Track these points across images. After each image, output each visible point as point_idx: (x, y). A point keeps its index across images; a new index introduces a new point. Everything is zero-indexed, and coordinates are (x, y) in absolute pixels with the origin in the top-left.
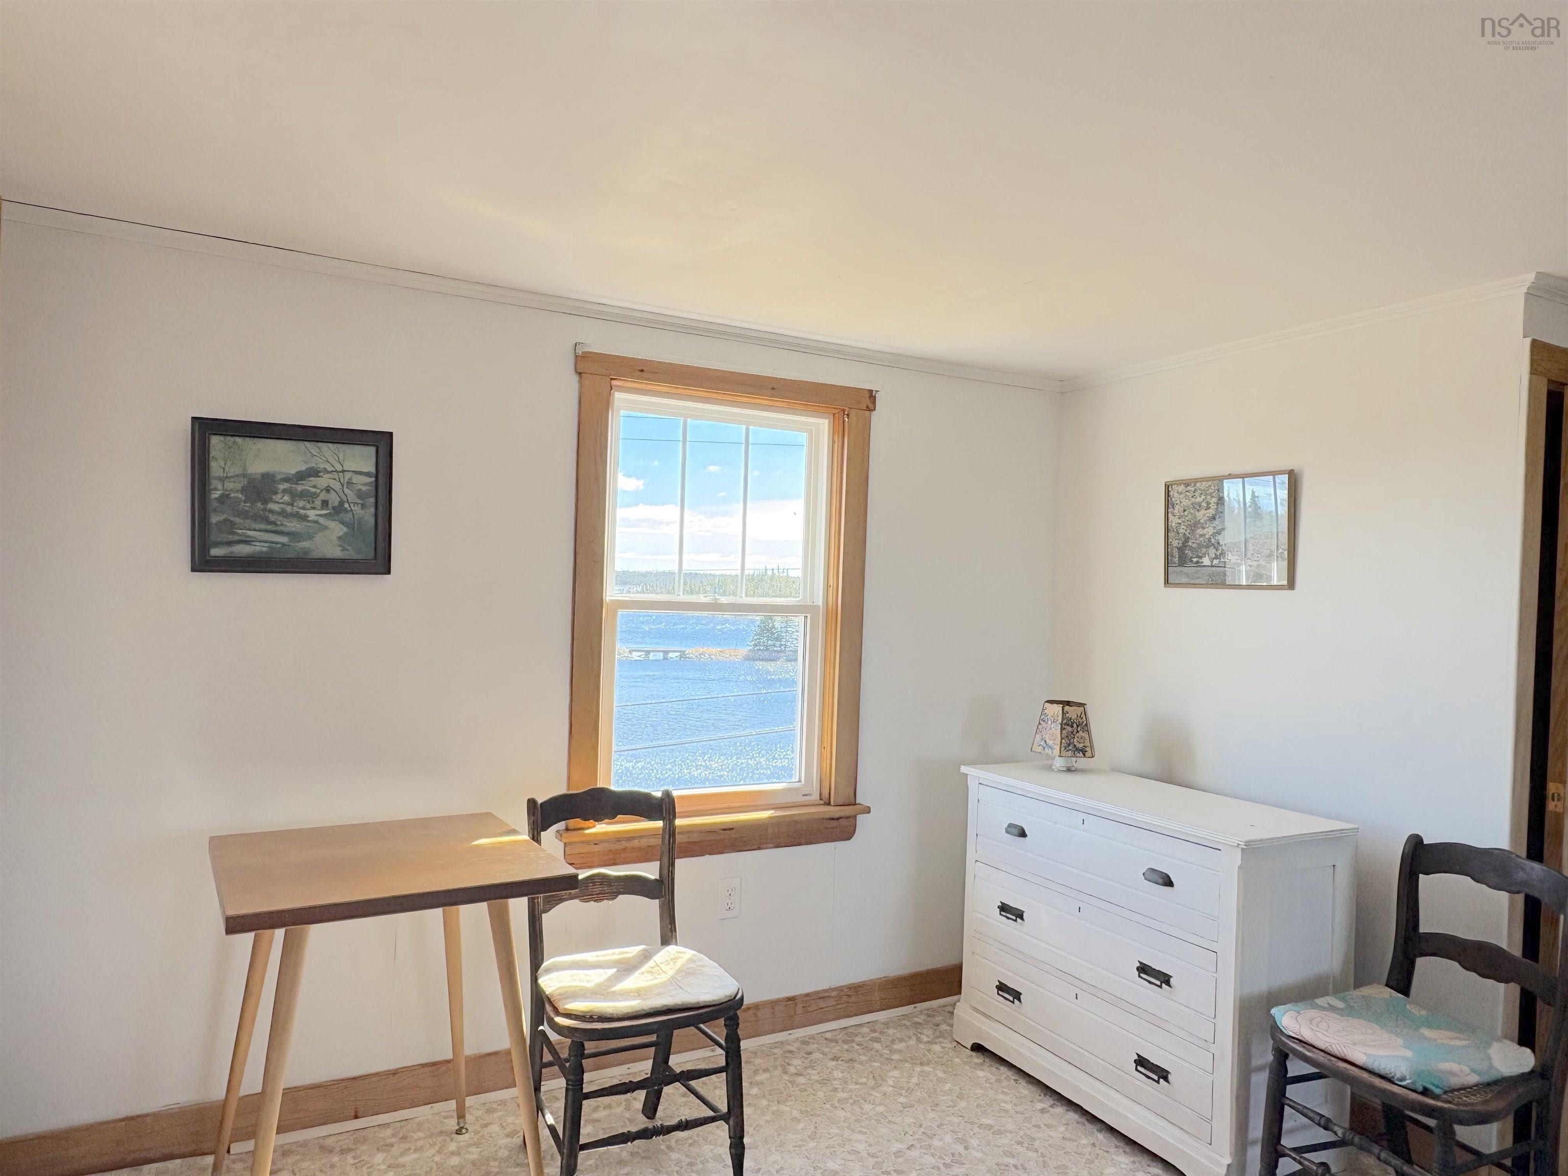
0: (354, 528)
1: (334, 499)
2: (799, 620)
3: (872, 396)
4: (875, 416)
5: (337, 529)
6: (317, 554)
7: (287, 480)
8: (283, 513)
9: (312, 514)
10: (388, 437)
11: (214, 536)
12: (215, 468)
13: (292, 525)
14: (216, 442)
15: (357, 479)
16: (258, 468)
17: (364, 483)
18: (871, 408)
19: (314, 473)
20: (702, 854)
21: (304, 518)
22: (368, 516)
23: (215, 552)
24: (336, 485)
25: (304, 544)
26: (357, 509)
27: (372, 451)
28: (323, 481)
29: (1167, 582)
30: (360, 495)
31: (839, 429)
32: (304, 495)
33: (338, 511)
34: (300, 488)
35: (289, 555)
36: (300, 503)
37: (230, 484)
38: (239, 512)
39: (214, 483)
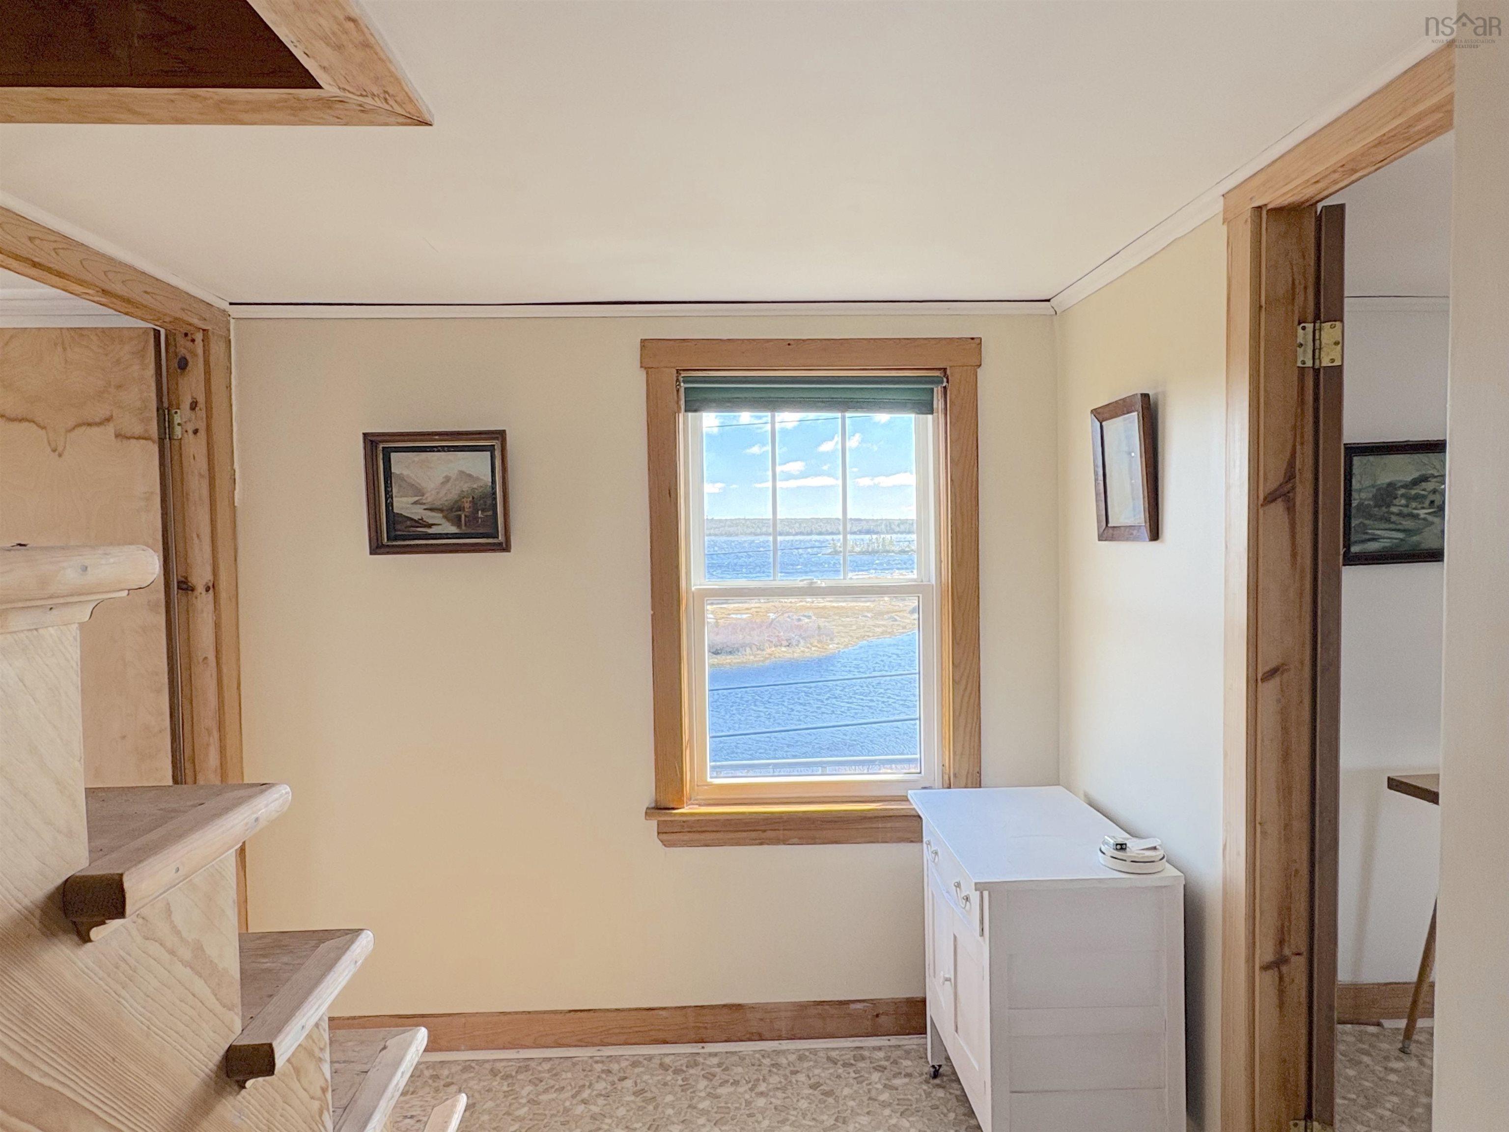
7: (1405, 486)
8: (1400, 514)
9: (1422, 513)
12: (1355, 484)
13: (1408, 524)
16: (1384, 479)
21: (1417, 517)
25: (1416, 539)
32: (1416, 498)
34: (1413, 492)
35: (1405, 548)
36: (1414, 505)
37: (1363, 495)
38: (1370, 516)
39: (1355, 495)
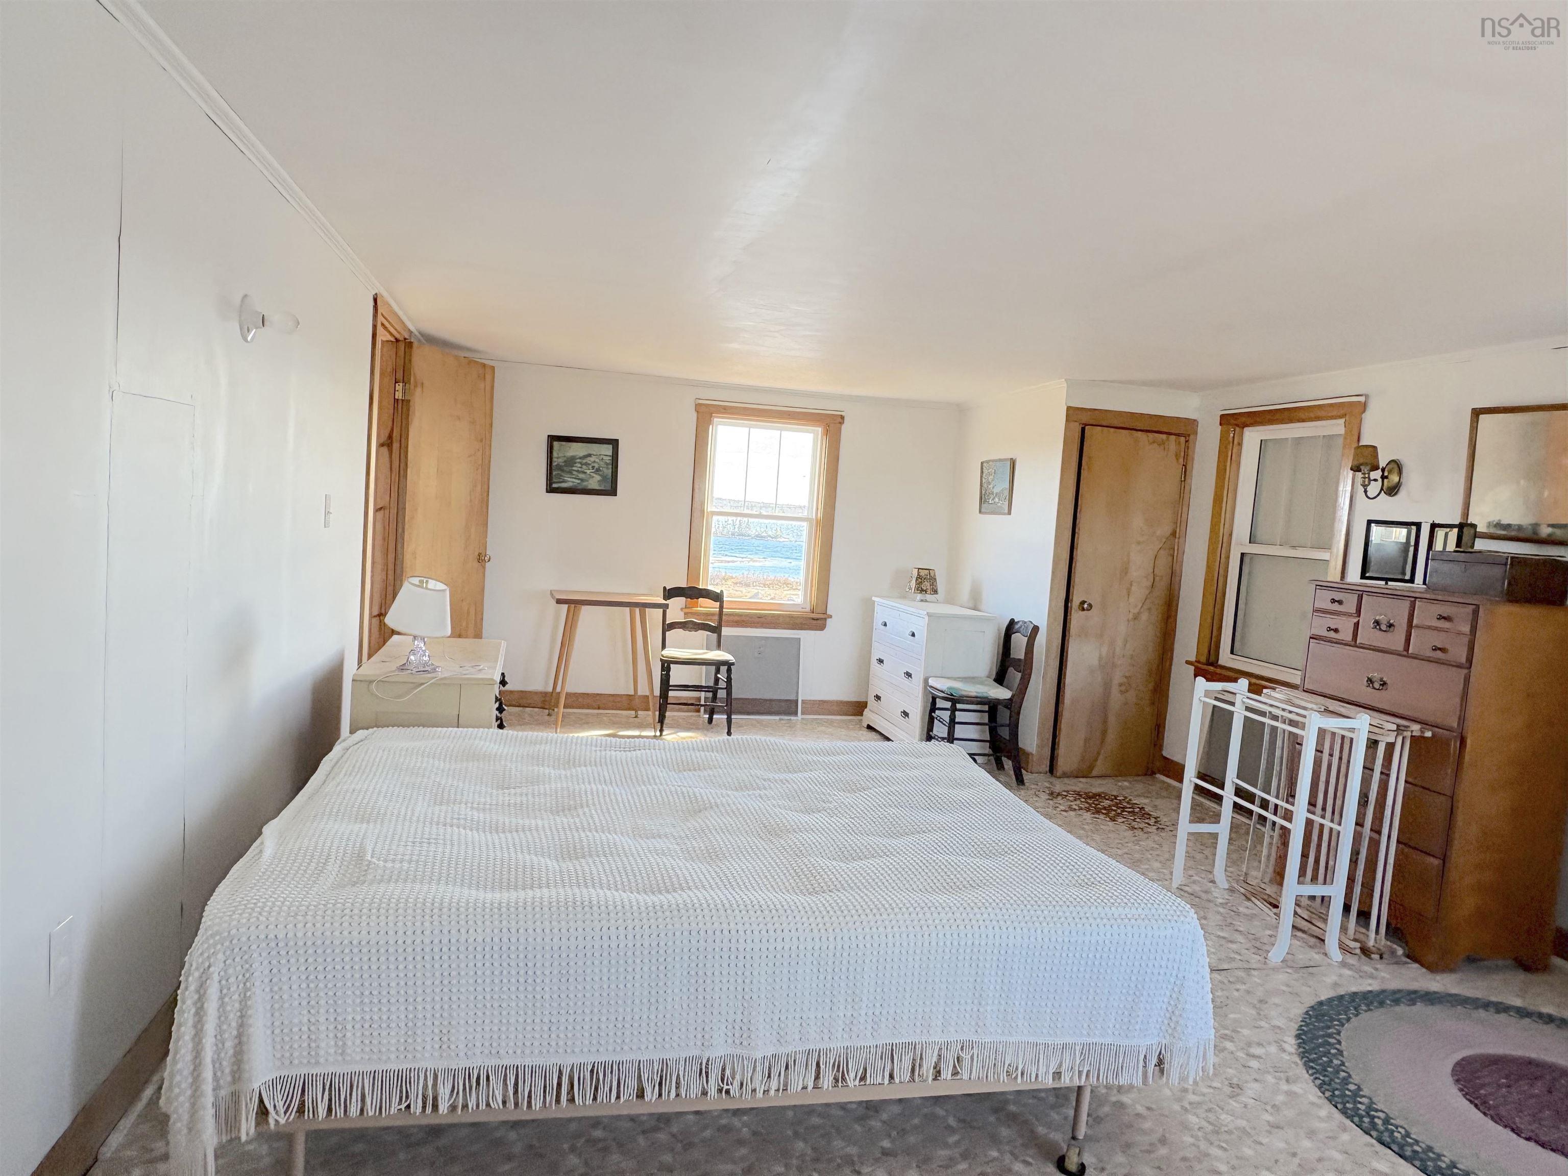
0: (604, 478)
1: (596, 466)
2: (805, 524)
3: (842, 417)
4: (843, 427)
5: (598, 478)
6: (590, 487)
7: (580, 458)
8: (578, 471)
9: (588, 472)
10: (617, 441)
11: (554, 480)
12: (555, 454)
13: (581, 476)
14: (556, 444)
15: (605, 458)
16: (570, 453)
17: (608, 459)
18: (841, 423)
19: (590, 455)
20: (746, 627)
21: (585, 473)
22: (608, 472)
23: (555, 486)
24: (597, 460)
25: (585, 484)
26: (605, 470)
27: (611, 446)
28: (592, 459)
29: (980, 512)
30: (607, 464)
31: (827, 432)
32: (586, 464)
33: (598, 471)
34: (584, 461)
35: (580, 487)
36: (584, 467)
37: (560, 460)
38: (563, 471)
39: (554, 459)
